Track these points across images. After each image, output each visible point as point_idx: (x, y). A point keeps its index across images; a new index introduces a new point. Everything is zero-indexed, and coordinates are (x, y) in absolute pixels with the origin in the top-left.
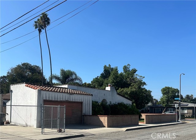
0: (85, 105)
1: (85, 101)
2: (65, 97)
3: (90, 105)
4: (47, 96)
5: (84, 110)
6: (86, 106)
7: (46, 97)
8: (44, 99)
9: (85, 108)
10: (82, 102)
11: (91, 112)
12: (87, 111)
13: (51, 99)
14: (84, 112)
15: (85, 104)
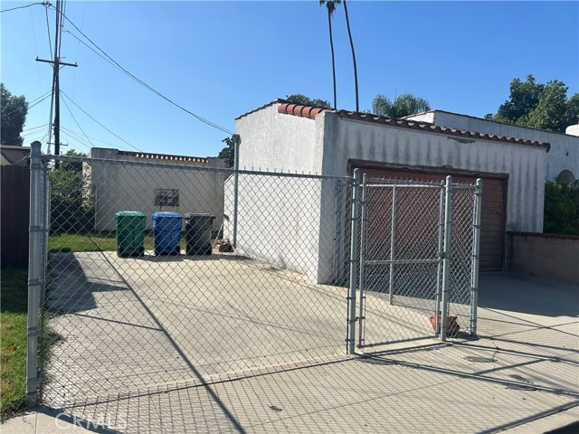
0: (520, 189)
1: (517, 172)
2: (440, 151)
3: (536, 188)
4: (363, 144)
5: (514, 211)
6: (523, 191)
7: (360, 147)
8: (352, 157)
9: (519, 202)
10: (507, 176)
11: (542, 220)
12: (527, 214)
13: (379, 158)
14: (514, 220)
15: (516, 186)
